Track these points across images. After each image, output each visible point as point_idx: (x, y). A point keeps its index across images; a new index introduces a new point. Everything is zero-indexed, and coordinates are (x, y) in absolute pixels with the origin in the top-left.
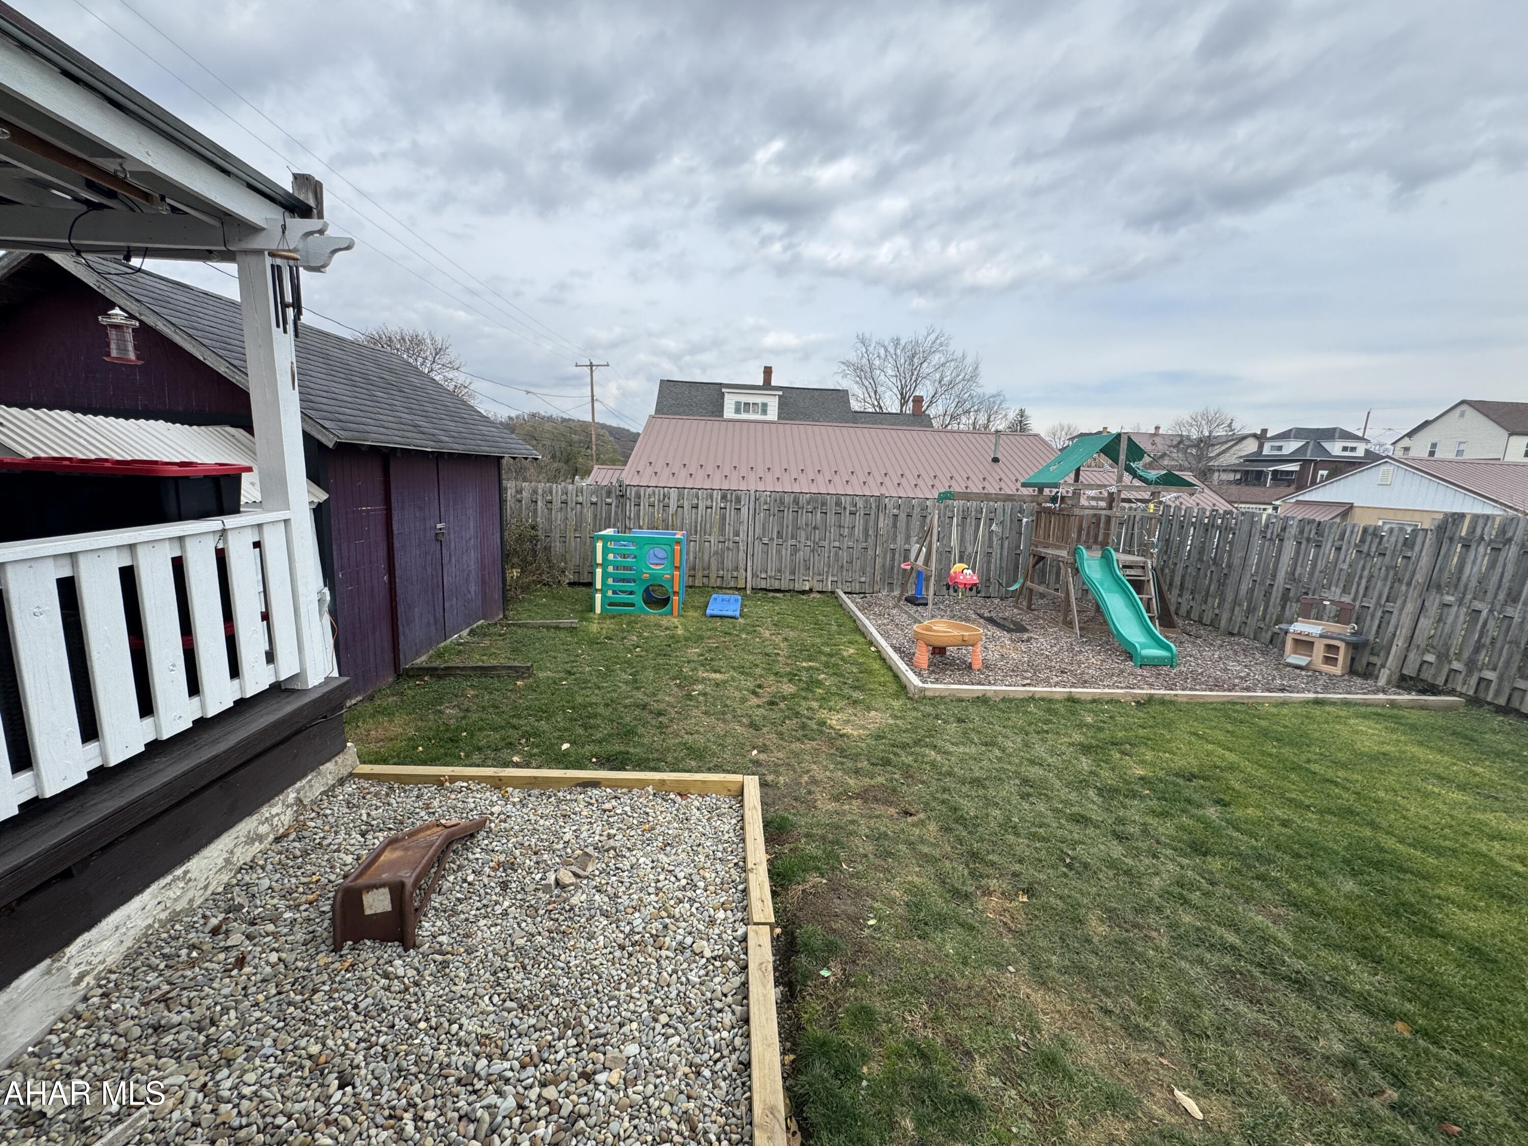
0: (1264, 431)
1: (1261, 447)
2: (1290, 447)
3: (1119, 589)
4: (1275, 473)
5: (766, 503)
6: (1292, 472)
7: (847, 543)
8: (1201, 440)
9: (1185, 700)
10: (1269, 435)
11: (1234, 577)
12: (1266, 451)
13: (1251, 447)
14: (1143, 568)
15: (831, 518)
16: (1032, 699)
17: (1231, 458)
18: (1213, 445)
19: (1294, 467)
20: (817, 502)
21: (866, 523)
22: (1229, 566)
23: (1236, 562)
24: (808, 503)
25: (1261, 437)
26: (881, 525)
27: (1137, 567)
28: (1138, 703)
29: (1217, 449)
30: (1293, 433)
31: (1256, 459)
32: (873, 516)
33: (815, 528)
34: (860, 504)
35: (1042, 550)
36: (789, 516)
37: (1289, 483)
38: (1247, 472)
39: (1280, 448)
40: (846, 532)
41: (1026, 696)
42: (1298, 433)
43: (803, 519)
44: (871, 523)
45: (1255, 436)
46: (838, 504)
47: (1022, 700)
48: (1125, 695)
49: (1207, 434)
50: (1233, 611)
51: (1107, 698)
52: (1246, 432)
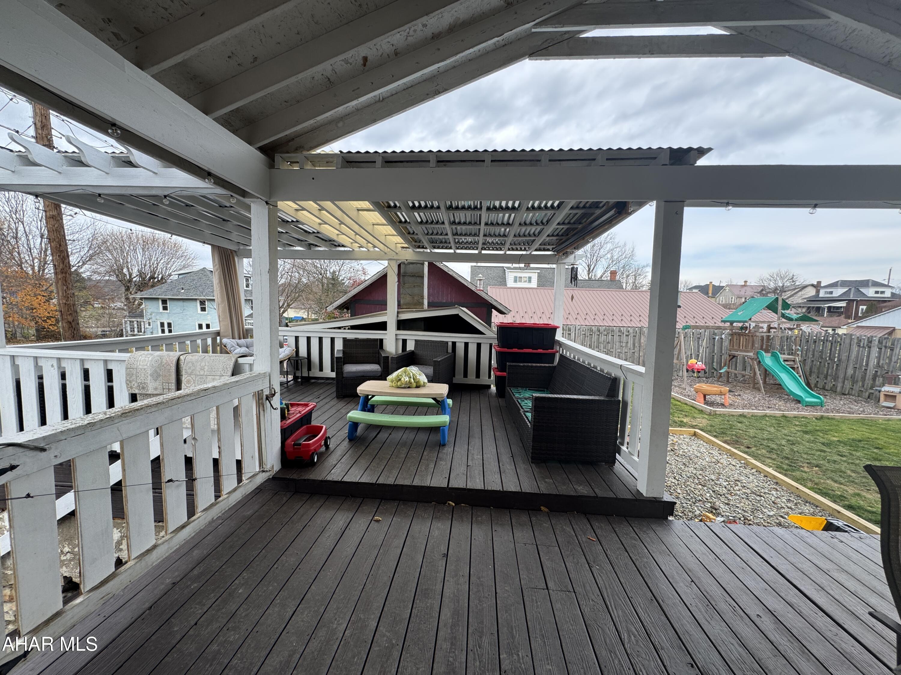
0: (819, 283)
1: (818, 292)
2: (838, 292)
3: (784, 371)
4: (829, 308)
5: (583, 331)
6: (841, 307)
7: (625, 350)
8: (776, 289)
9: (839, 418)
10: (822, 285)
11: (843, 365)
12: (822, 294)
13: (811, 292)
14: (794, 361)
15: (616, 338)
16: (765, 416)
17: (798, 299)
18: (785, 292)
19: (843, 304)
20: (609, 330)
21: (634, 340)
22: (839, 360)
23: (844, 357)
24: (604, 331)
25: (817, 286)
26: (642, 341)
27: (791, 361)
28: (816, 418)
29: (789, 294)
30: (839, 283)
31: (815, 299)
32: (637, 336)
33: (608, 343)
34: (631, 331)
35: (733, 352)
36: (595, 338)
37: (840, 314)
38: (809, 308)
39: (831, 293)
40: (624, 345)
41: (762, 414)
42: (844, 283)
43: (602, 338)
44: (637, 340)
45: (813, 285)
46: (620, 331)
47: (762, 416)
48: (809, 415)
49: (781, 285)
50: (844, 383)
51: (801, 416)
52: (807, 283)
